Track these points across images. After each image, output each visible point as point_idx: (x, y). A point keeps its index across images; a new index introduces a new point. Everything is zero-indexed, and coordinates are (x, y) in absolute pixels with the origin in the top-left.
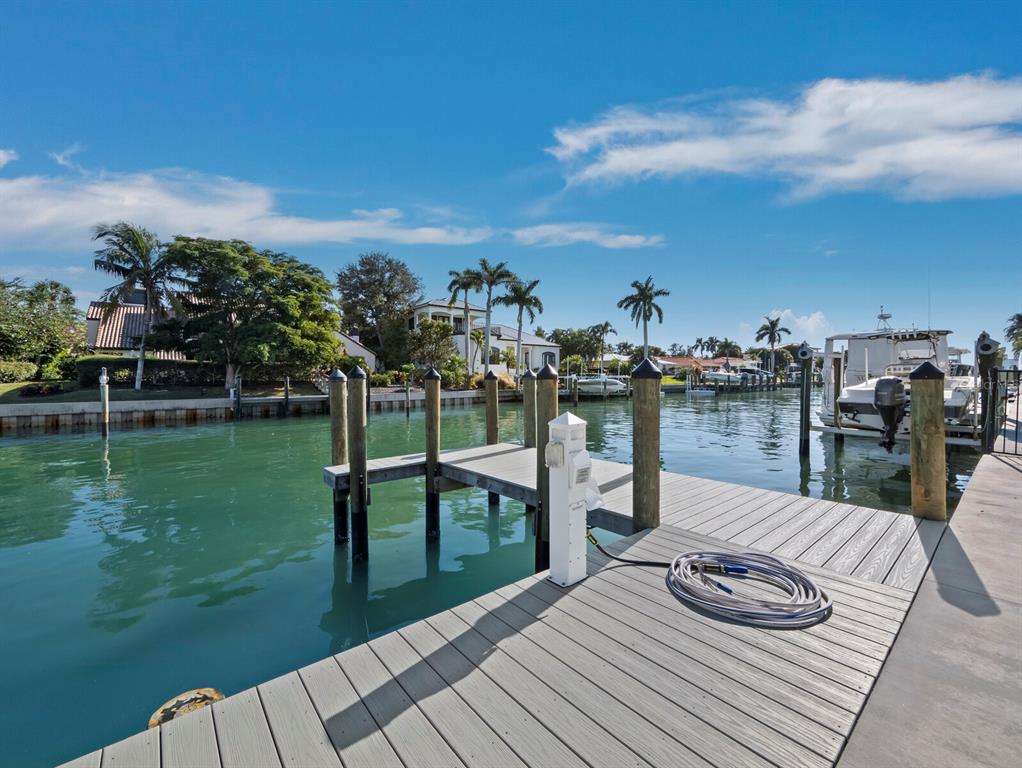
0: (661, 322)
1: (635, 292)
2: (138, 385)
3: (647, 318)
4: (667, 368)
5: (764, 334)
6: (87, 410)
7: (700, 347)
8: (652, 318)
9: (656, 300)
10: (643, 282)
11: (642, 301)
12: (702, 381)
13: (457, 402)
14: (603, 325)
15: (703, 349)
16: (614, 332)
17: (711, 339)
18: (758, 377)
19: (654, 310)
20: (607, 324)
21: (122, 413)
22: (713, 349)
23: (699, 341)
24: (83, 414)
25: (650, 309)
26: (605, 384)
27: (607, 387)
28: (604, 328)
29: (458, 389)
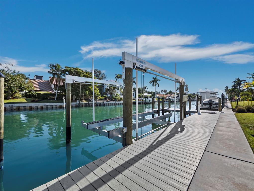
0: (158, 86)
1: (153, 80)
2: (55, 99)
3: (155, 86)
4: (157, 97)
5: (178, 90)
6: (49, 105)
7: (162, 92)
8: (156, 86)
9: (158, 82)
10: (155, 78)
11: (155, 82)
12: (166, 100)
13: (119, 104)
14: (145, 87)
15: (163, 92)
16: (148, 89)
17: (165, 90)
18: (178, 99)
19: (157, 84)
20: (146, 87)
21: (55, 105)
22: (165, 93)
23: (162, 90)
24: (48, 106)
25: (156, 84)
26: (149, 100)
27: (150, 101)
28: (145, 88)
29: (119, 101)
